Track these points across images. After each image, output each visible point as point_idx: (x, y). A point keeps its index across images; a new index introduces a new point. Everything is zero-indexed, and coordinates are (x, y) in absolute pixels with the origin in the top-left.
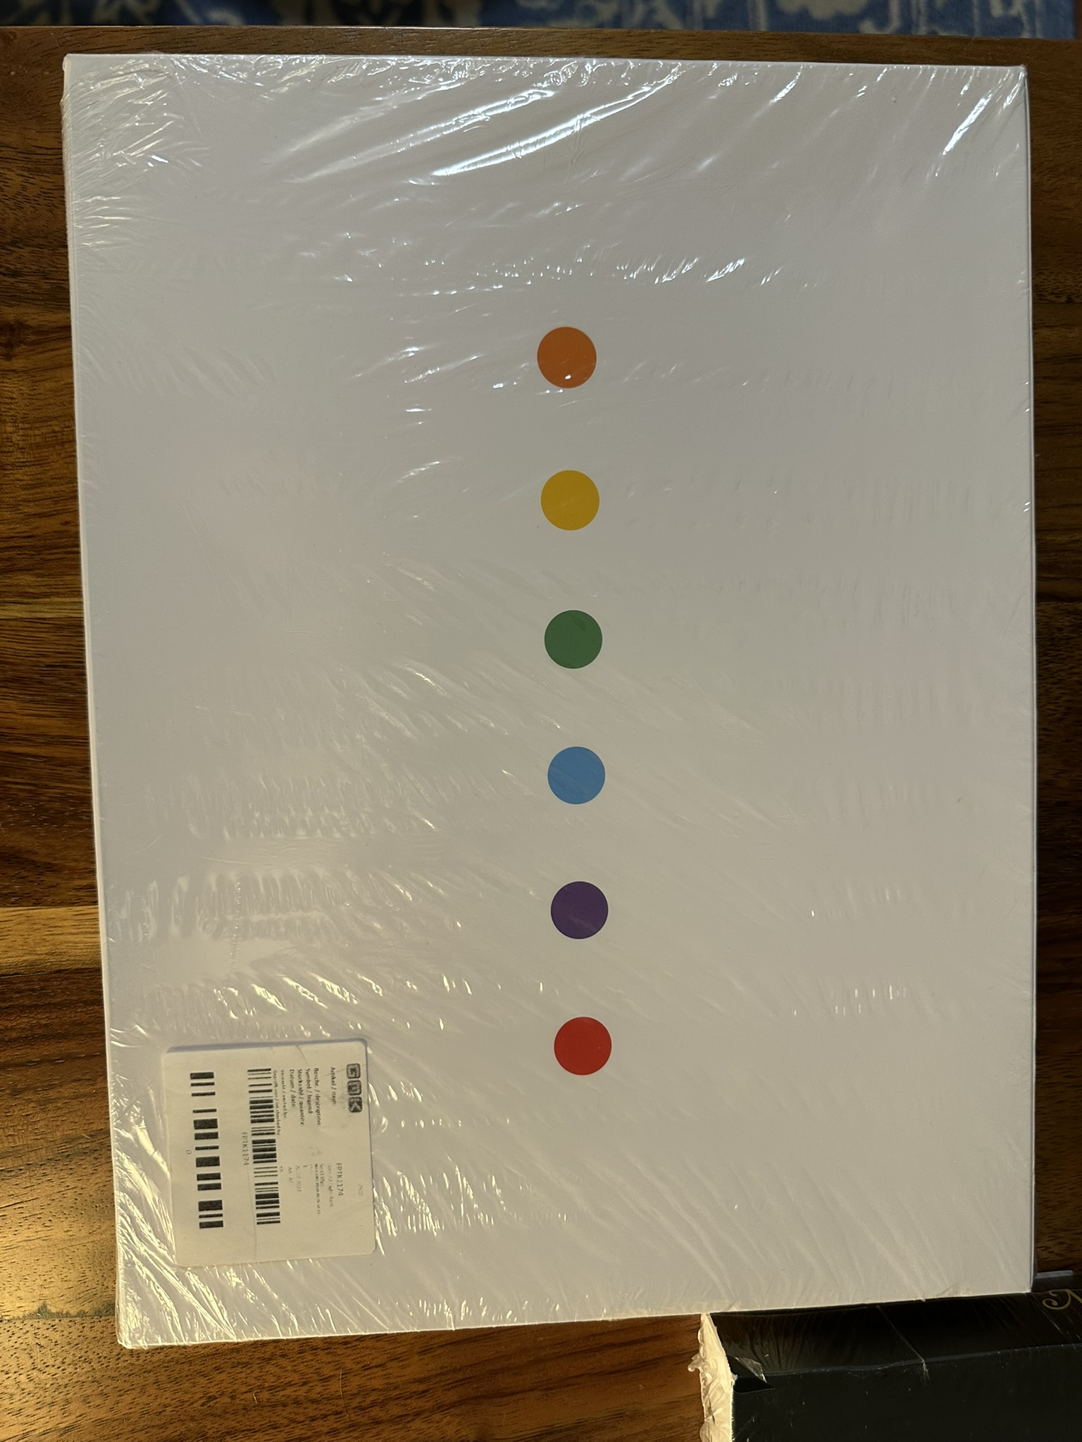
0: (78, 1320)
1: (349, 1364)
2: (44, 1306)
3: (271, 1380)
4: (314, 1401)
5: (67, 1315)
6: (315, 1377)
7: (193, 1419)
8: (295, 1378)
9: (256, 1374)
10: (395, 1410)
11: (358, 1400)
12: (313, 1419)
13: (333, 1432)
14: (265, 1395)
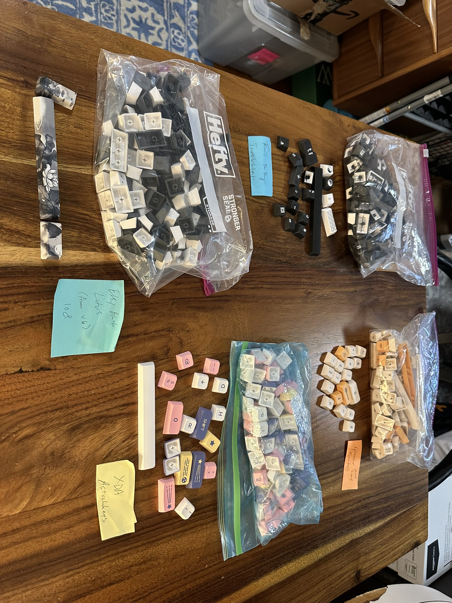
0: (32, 373)
1: (109, 382)
2: (21, 369)
3: (88, 388)
4: (99, 394)
5: (28, 372)
6: (100, 386)
7: (65, 402)
8: (94, 387)
9: (84, 386)
10: (121, 394)
11: (111, 392)
12: (99, 399)
13: (104, 402)
14: (86, 393)
